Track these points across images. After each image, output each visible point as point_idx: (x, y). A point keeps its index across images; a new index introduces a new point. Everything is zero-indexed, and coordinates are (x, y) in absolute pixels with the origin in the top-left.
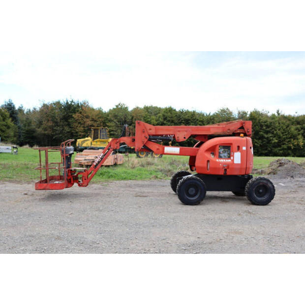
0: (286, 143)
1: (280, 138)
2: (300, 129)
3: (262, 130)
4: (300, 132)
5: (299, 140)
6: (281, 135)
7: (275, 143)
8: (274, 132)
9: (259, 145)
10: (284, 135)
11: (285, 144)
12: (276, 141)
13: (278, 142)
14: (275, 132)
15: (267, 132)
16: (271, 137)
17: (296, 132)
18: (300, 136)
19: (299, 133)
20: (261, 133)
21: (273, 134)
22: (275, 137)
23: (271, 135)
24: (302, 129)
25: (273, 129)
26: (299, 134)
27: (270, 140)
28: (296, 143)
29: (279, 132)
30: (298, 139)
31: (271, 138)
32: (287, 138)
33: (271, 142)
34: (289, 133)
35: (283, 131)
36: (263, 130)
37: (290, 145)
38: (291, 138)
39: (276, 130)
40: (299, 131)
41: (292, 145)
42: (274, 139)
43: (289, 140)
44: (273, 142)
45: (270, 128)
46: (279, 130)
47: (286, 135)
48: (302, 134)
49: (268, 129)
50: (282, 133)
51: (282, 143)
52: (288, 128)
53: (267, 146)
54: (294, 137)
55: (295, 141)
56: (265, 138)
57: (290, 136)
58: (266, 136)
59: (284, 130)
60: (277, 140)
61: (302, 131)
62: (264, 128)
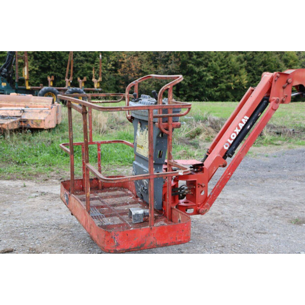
0: (225, 81)
1: (216, 73)
2: (243, 60)
3: (190, 61)
4: (243, 64)
5: (242, 77)
6: (218, 69)
7: (209, 80)
8: (207, 64)
9: (186, 84)
10: (222, 69)
11: (223, 82)
12: (212, 78)
13: (213, 80)
14: (210, 64)
15: (198, 64)
16: (204, 71)
17: (237, 65)
18: (243, 71)
19: (241, 65)
20: (191, 65)
21: (206, 66)
22: (209, 71)
23: (204, 69)
24: (245, 59)
25: (206, 59)
26: (241, 67)
27: (203, 76)
28: (238, 81)
29: (215, 64)
30: (240, 75)
31: (205, 73)
32: (226, 73)
33: (203, 79)
34: (228, 65)
35: (220, 63)
36: (193, 60)
37: (229, 84)
38: (230, 73)
39: (211, 61)
40: (242, 62)
41: (232, 84)
42: (208, 74)
43: (228, 76)
44: (207, 79)
45: (203, 58)
46: (215, 61)
47: (224, 68)
48: (246, 67)
49: (199, 60)
50: (220, 66)
51: (218, 81)
52: (227, 58)
53: (197, 85)
54: (235, 72)
55: (236, 78)
56: (195, 73)
57: (229, 70)
58: (197, 70)
59: (221, 61)
60: (212, 75)
61: (245, 63)
62: (195, 57)
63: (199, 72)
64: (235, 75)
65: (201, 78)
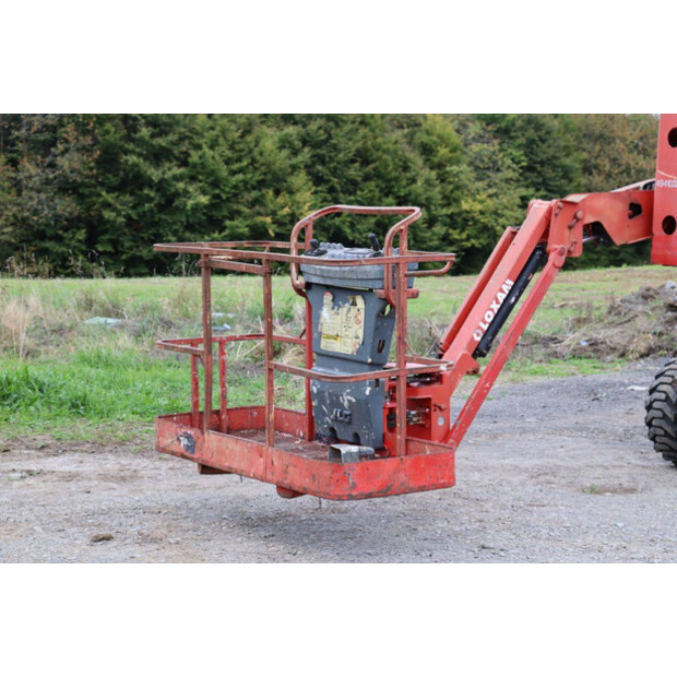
0: (246, 210)
1: (216, 184)
2: (298, 144)
3: (131, 146)
4: (300, 158)
5: (298, 197)
6: (223, 171)
7: (196, 208)
8: (187, 154)
9: (121, 220)
10: (234, 173)
11: (239, 213)
12: (204, 200)
13: (206, 207)
14: (194, 157)
15: (158, 156)
16: (176, 178)
17: (282, 159)
18: (300, 179)
19: (294, 161)
20: (133, 159)
21: (184, 163)
22: (193, 179)
23: (177, 171)
24: (305, 142)
25: (182, 139)
26: (294, 168)
27: (177, 194)
28: (286, 210)
29: (214, 158)
30: (291, 193)
31: (181, 185)
32: (247, 186)
33: (176, 203)
34: (254, 161)
35: (228, 153)
36: (140, 143)
37: (259, 219)
38: (261, 184)
39: (198, 147)
40: (295, 153)
41: (269, 220)
42: (191, 189)
43: (254, 194)
44: (190, 203)
45: (172, 137)
46: (212, 147)
47: (241, 171)
48: (308, 168)
49: (161, 141)
50: (228, 162)
51: (225, 213)
52: (249, 138)
53: (155, 224)
54: (276, 182)
55: (280, 200)
56: (150, 184)
57: (258, 177)
58: (155, 174)
59: (231, 147)
60: (204, 193)
61: (305, 155)
62: (145, 132)
63: (162, 181)
64: (277, 193)
65: (169, 201)
